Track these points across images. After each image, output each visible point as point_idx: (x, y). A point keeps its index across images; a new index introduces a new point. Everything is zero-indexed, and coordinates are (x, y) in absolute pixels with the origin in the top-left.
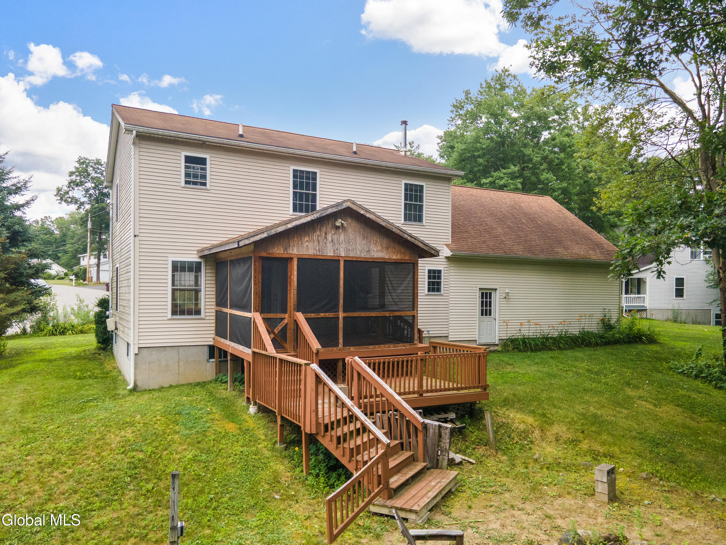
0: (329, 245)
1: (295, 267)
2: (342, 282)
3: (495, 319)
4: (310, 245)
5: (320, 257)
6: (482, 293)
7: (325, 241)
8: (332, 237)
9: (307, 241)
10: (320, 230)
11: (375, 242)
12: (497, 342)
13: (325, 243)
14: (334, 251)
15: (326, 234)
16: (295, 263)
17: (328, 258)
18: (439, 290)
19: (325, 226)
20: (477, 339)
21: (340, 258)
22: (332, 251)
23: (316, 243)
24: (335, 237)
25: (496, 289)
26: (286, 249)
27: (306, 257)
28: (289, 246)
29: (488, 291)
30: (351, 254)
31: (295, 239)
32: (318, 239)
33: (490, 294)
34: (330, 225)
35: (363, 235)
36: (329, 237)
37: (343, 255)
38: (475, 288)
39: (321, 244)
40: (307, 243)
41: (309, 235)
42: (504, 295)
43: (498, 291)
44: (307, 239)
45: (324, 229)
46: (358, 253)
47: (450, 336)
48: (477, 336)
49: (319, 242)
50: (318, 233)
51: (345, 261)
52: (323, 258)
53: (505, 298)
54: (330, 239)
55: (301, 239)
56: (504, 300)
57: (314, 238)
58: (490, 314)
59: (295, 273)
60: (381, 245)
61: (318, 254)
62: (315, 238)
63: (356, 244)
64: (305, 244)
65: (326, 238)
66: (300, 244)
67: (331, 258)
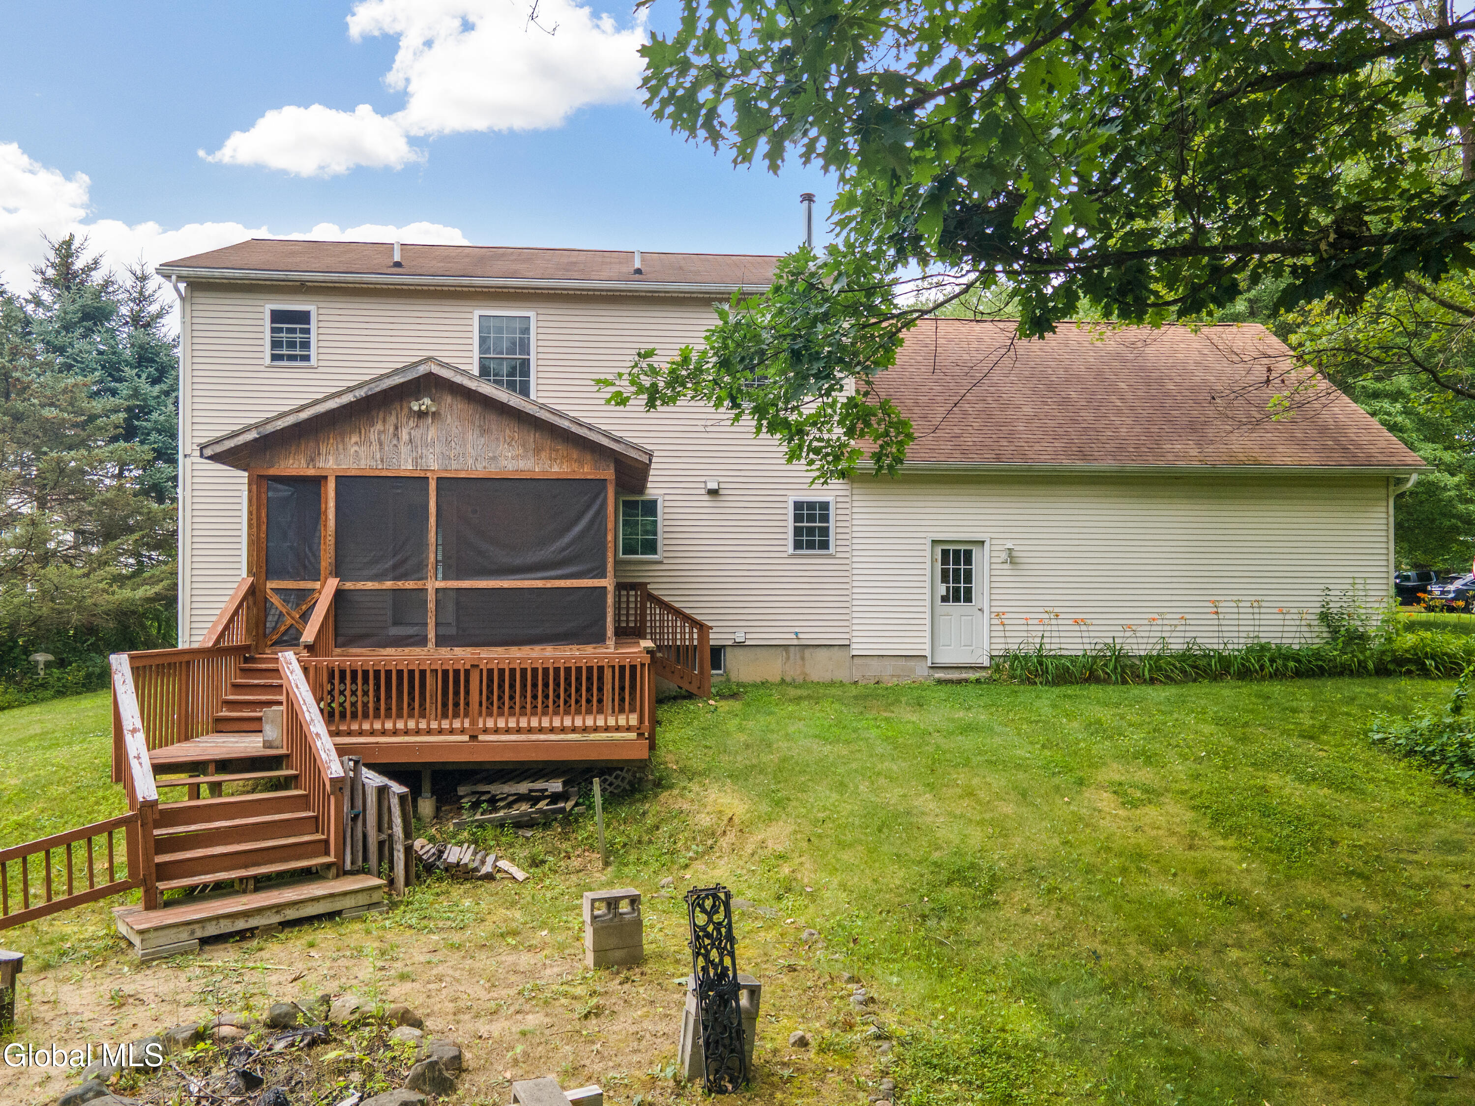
0: (404, 450)
1: (331, 494)
2: (432, 520)
3: (981, 610)
4: (363, 450)
5: (384, 474)
6: (945, 553)
7: (395, 442)
8: (410, 434)
9: (356, 443)
10: (384, 421)
11: (508, 440)
12: (986, 663)
13: (395, 446)
14: (415, 461)
15: (396, 428)
16: (331, 485)
17: (402, 474)
18: (825, 545)
19: (394, 413)
20: (927, 653)
21: (429, 475)
22: (410, 461)
23: (375, 447)
24: (417, 433)
25: (983, 542)
26: (312, 460)
27: (353, 473)
28: (319, 454)
29: (962, 548)
30: (454, 465)
31: (331, 440)
32: (379, 439)
33: (968, 553)
34: (405, 411)
35: (480, 426)
36: (404, 436)
37: (435, 466)
38: (923, 541)
39: (386, 448)
40: (356, 448)
41: (360, 431)
42: (1004, 556)
43: (987, 545)
44: (355, 438)
45: (392, 420)
46: (470, 461)
47: (853, 646)
48: (928, 647)
49: (381, 444)
50: (379, 426)
51: (439, 479)
52: (389, 474)
53: (1007, 562)
55: (343, 441)
56: (1004, 566)
57: (372, 437)
58: (968, 599)
59: (332, 504)
60: (524, 446)
61: (380, 467)
63: (465, 445)
64: (353, 450)
65: (396, 435)
66: (341, 450)
67: (408, 474)
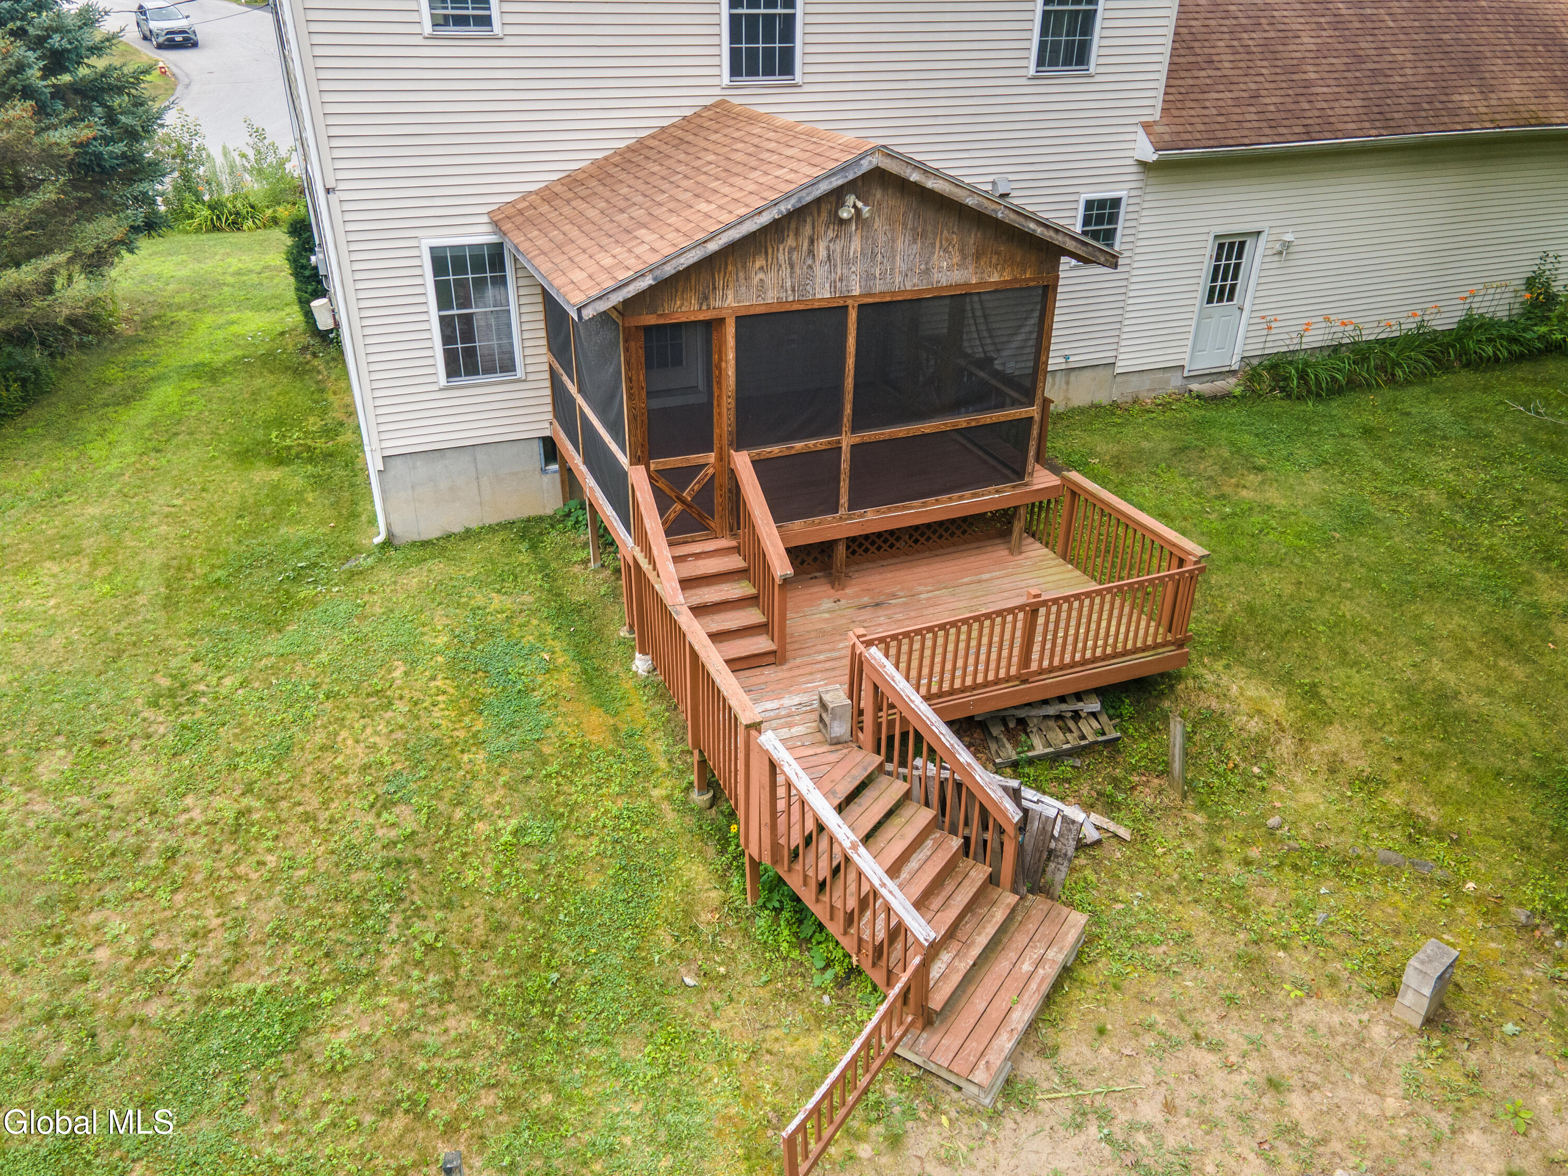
1: (731, 342)
2: (851, 362)
3: (1241, 309)
4: (770, 278)
5: (796, 307)
6: (1221, 246)
7: (810, 262)
8: (828, 248)
10: (797, 234)
11: (945, 244)
12: (1235, 367)
13: (810, 266)
14: (833, 284)
15: (812, 242)
16: (730, 330)
17: (816, 305)
19: (808, 225)
20: (1186, 362)
21: (850, 302)
22: (827, 286)
23: (785, 272)
24: (837, 247)
25: (1258, 233)
26: (706, 298)
27: (758, 311)
28: (714, 288)
29: (1238, 240)
30: (879, 287)
31: (730, 268)
32: (790, 259)
33: (1242, 244)
34: (823, 221)
35: (914, 229)
36: (820, 250)
37: (856, 291)
38: (1204, 237)
39: (798, 271)
40: (761, 275)
41: (766, 253)
42: (1278, 247)
43: (1263, 237)
44: (760, 264)
45: (807, 231)
46: (898, 279)
47: (1119, 364)
48: (1187, 355)
49: (792, 266)
50: (791, 242)
51: (861, 307)
52: (801, 307)
53: (1281, 253)
54: (822, 253)
55: (744, 267)
56: (1276, 258)
58: (1230, 298)
59: (731, 355)
60: (962, 251)
61: (791, 299)
62: (782, 257)
63: (894, 257)
64: (756, 280)
65: (811, 252)
66: (742, 281)
67: (824, 305)
